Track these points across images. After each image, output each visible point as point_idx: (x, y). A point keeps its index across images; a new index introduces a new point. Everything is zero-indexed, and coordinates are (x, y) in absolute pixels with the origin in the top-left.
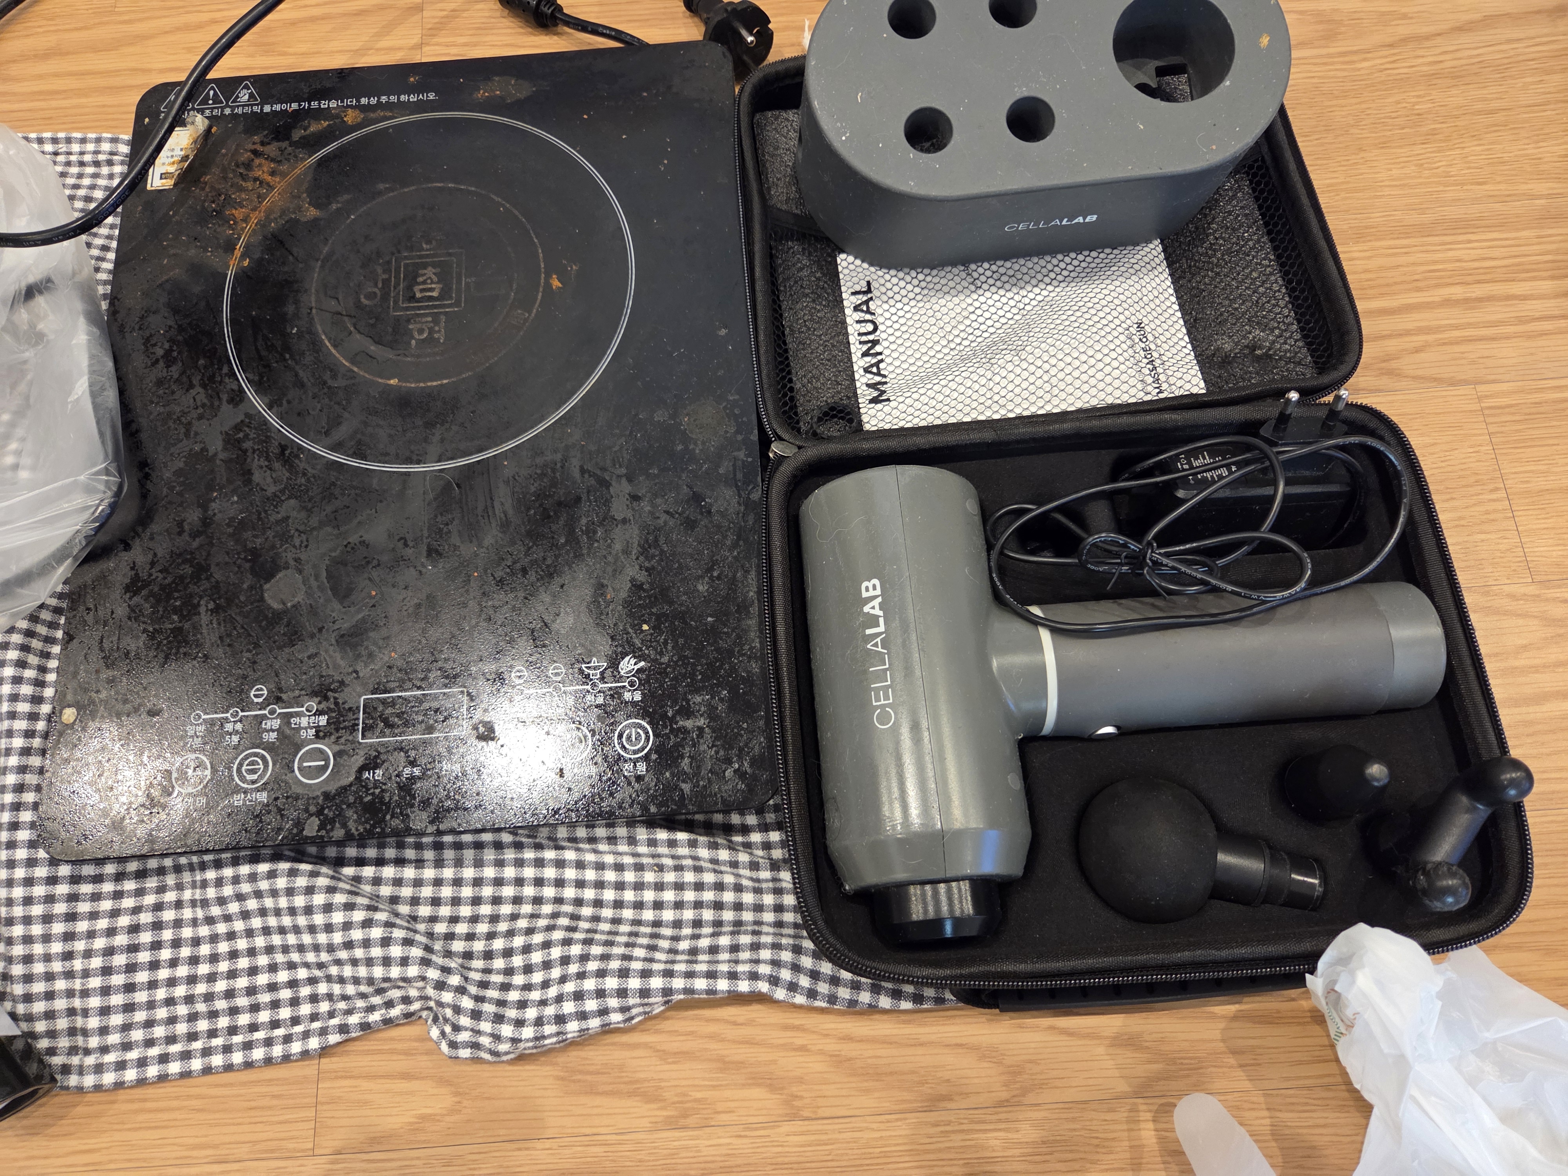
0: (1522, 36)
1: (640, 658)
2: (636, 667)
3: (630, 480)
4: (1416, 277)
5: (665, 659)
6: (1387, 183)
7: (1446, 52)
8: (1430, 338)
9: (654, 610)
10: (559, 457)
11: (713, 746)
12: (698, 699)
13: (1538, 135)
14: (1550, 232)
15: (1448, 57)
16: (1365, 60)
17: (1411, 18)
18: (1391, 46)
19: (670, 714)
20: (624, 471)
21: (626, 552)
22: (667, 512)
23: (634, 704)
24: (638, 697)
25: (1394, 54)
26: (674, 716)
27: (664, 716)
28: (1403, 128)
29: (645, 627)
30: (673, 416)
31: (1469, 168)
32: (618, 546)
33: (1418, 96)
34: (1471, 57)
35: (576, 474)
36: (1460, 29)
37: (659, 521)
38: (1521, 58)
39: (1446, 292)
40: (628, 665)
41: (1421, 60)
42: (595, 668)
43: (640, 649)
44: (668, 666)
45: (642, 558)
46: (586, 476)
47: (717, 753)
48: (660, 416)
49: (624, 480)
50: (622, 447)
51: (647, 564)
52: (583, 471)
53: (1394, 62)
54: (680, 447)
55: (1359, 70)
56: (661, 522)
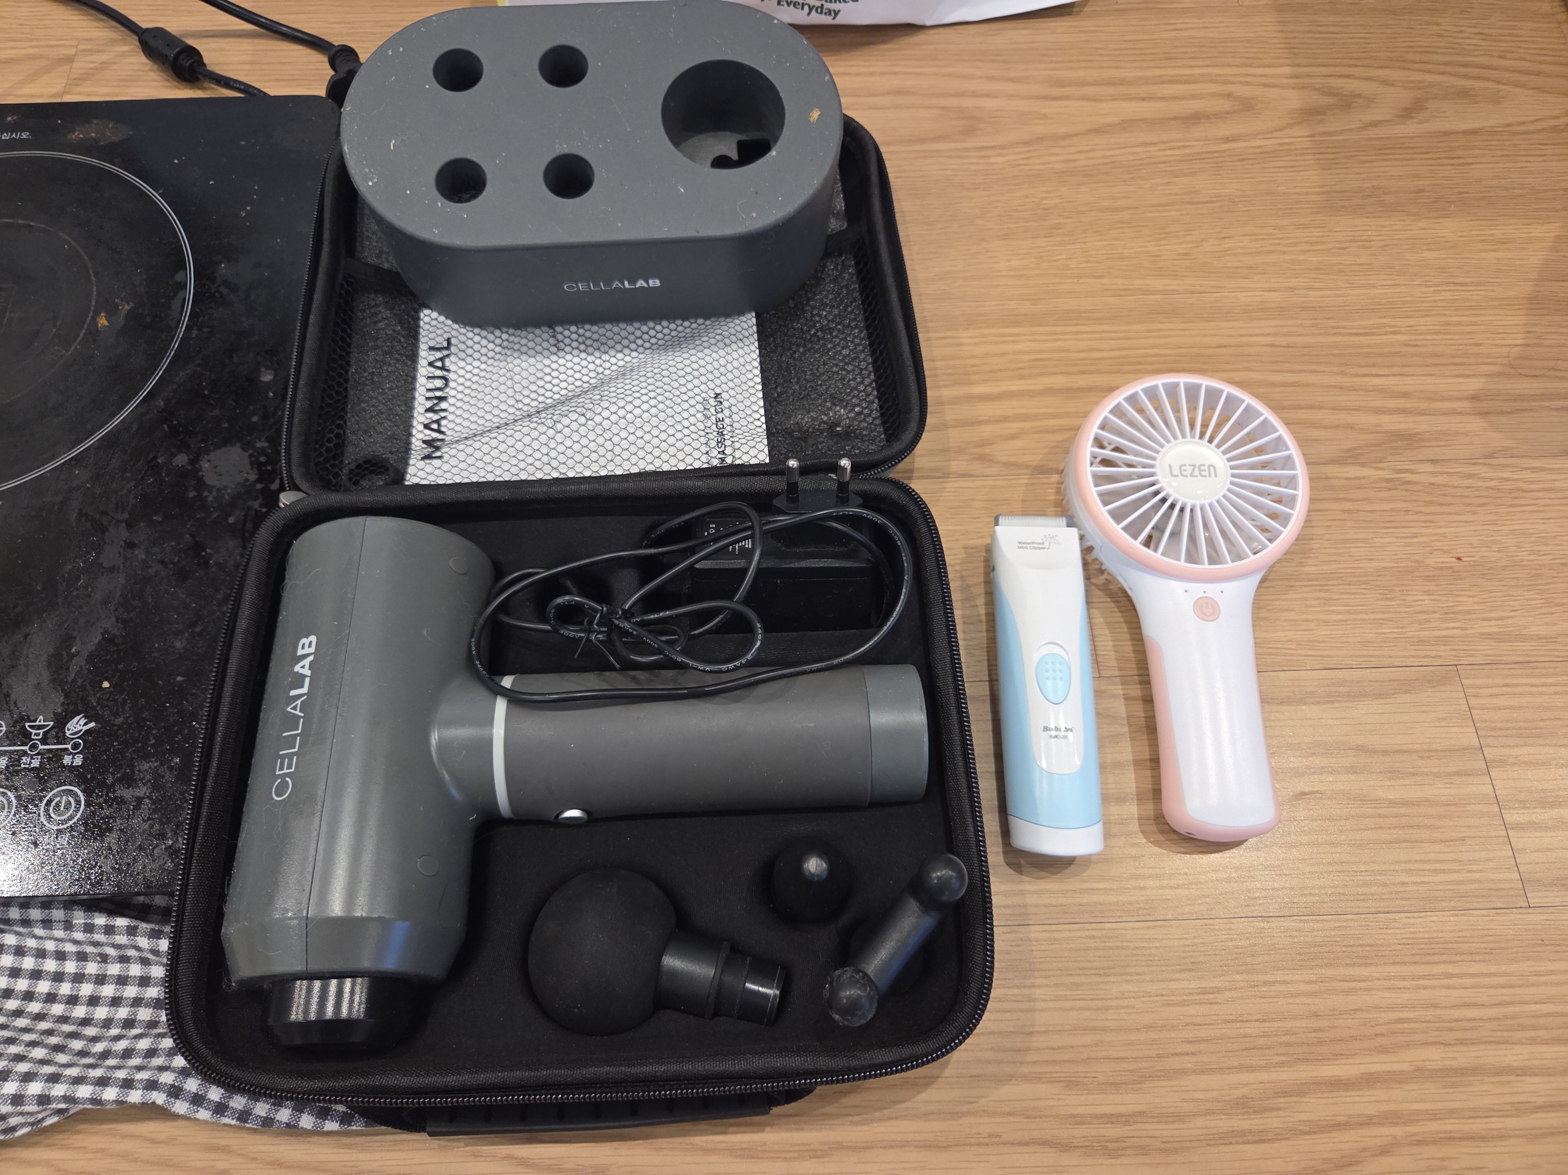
0: (1155, 140)
1: (89, 719)
2: (85, 728)
3: (129, 525)
4: (1021, 365)
5: (120, 720)
6: (1004, 273)
7: (1080, 152)
8: (1026, 425)
9: (120, 667)
10: (59, 498)
11: (149, 819)
12: (146, 766)
13: (1160, 234)
14: (1162, 326)
15: (1082, 156)
16: (1000, 155)
17: (1051, 118)
18: (1027, 143)
19: (109, 781)
20: (126, 516)
21: (105, 602)
22: (162, 562)
23: (71, 768)
24: (78, 761)
25: (1030, 151)
26: (113, 785)
27: (102, 784)
28: (1028, 222)
29: (106, 684)
30: (194, 461)
31: (1088, 262)
32: (98, 596)
33: (1048, 192)
34: (1104, 157)
35: (73, 517)
36: (1098, 131)
37: (150, 570)
38: (1153, 160)
39: (1049, 381)
40: (77, 725)
41: (1054, 158)
42: (39, 727)
43: (94, 708)
44: (120, 727)
45: (121, 611)
46: (83, 520)
47: (151, 827)
48: (181, 460)
49: (124, 525)
50: (129, 492)
51: (125, 616)
52: (81, 514)
53: (1028, 158)
54: (192, 494)
55: (992, 164)
56: (152, 571)
